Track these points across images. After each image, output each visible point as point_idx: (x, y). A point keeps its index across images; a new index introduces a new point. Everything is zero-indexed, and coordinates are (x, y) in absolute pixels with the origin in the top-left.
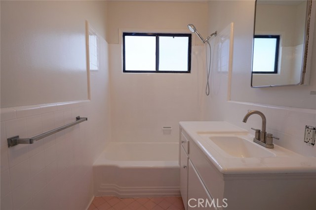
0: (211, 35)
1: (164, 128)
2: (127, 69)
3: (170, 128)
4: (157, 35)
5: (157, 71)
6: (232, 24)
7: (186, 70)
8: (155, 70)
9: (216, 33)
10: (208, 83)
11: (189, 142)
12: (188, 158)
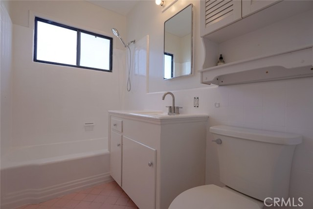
0: (131, 42)
1: (86, 124)
2: (38, 58)
3: (92, 123)
4: (79, 31)
5: (78, 66)
6: (148, 36)
7: (108, 68)
8: (75, 64)
9: (134, 41)
10: (129, 78)
11: (122, 122)
12: (122, 136)
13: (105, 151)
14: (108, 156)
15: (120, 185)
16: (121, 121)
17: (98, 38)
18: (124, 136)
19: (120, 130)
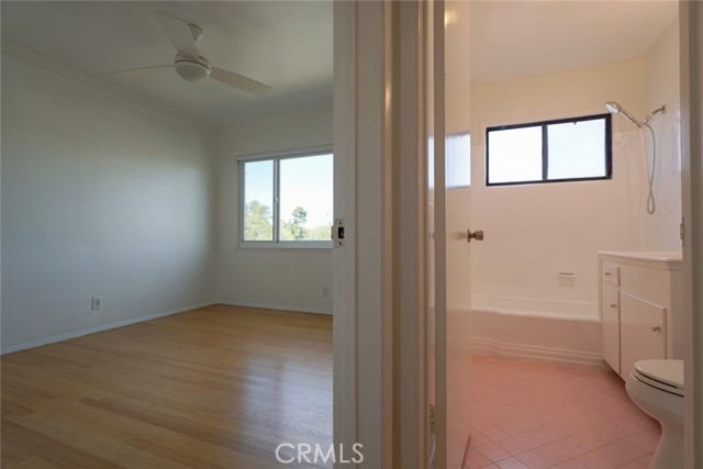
0: (654, 113)
1: (561, 274)
2: (491, 181)
3: (573, 274)
4: (544, 124)
5: (545, 180)
7: (603, 174)
8: (541, 179)
9: (663, 109)
10: (651, 193)
11: (619, 269)
12: (619, 292)
13: (595, 317)
14: (599, 326)
15: (618, 372)
16: (616, 267)
17: (578, 123)
18: (622, 292)
19: (616, 282)
